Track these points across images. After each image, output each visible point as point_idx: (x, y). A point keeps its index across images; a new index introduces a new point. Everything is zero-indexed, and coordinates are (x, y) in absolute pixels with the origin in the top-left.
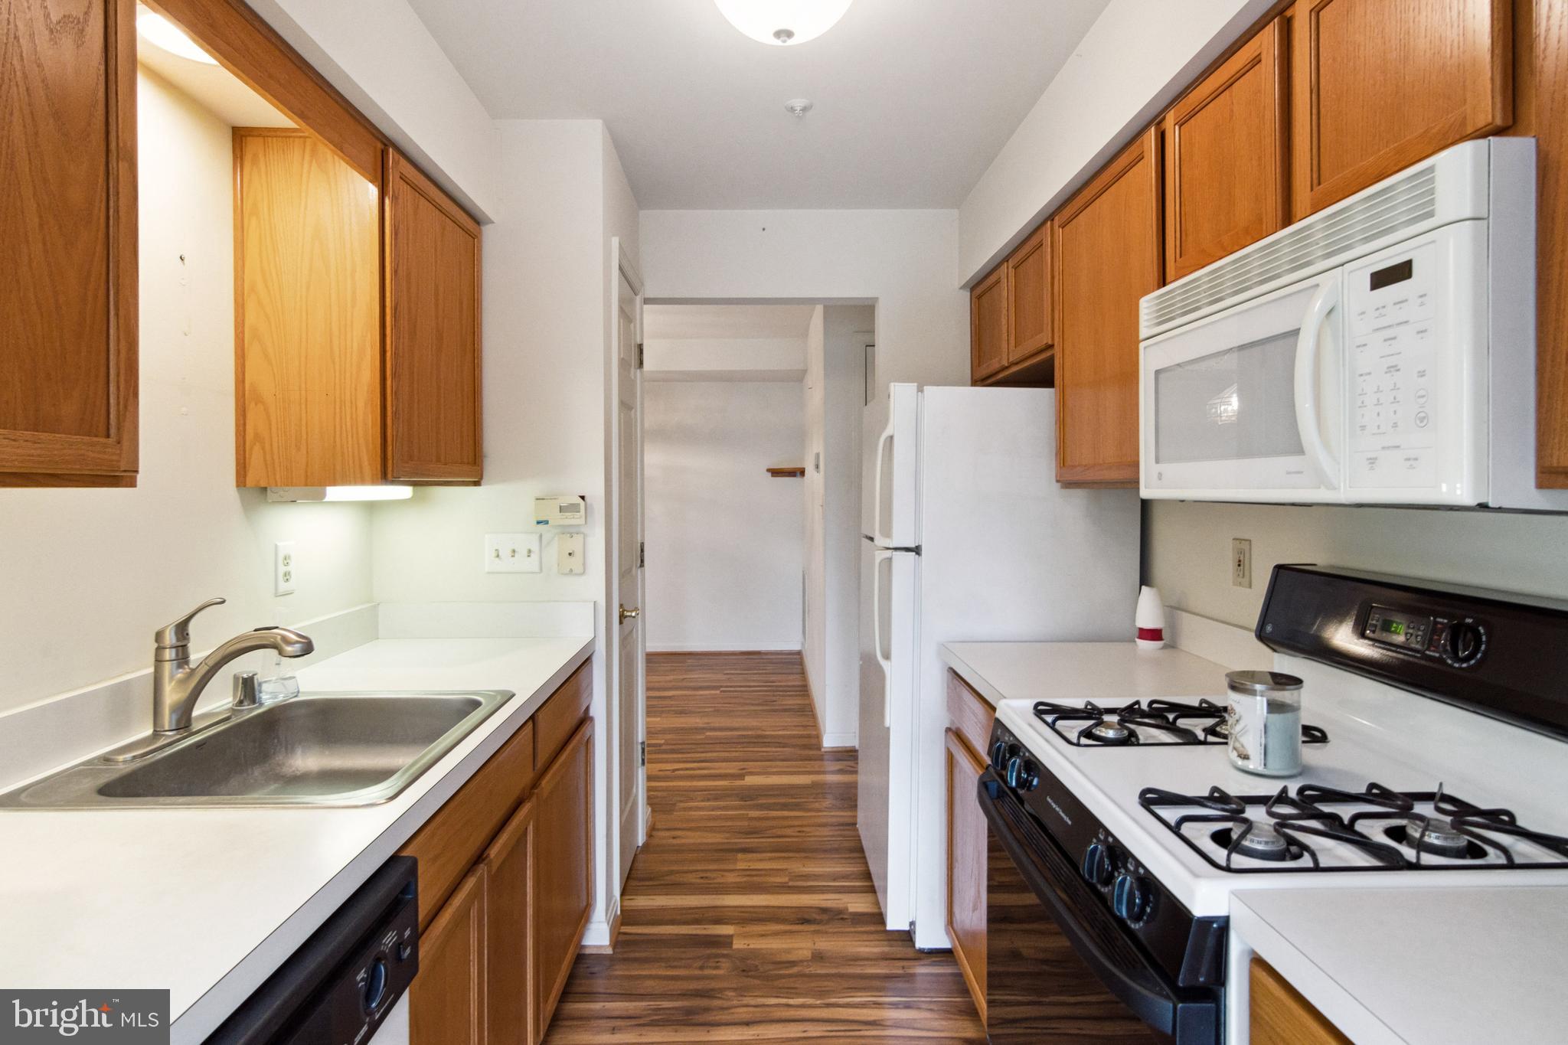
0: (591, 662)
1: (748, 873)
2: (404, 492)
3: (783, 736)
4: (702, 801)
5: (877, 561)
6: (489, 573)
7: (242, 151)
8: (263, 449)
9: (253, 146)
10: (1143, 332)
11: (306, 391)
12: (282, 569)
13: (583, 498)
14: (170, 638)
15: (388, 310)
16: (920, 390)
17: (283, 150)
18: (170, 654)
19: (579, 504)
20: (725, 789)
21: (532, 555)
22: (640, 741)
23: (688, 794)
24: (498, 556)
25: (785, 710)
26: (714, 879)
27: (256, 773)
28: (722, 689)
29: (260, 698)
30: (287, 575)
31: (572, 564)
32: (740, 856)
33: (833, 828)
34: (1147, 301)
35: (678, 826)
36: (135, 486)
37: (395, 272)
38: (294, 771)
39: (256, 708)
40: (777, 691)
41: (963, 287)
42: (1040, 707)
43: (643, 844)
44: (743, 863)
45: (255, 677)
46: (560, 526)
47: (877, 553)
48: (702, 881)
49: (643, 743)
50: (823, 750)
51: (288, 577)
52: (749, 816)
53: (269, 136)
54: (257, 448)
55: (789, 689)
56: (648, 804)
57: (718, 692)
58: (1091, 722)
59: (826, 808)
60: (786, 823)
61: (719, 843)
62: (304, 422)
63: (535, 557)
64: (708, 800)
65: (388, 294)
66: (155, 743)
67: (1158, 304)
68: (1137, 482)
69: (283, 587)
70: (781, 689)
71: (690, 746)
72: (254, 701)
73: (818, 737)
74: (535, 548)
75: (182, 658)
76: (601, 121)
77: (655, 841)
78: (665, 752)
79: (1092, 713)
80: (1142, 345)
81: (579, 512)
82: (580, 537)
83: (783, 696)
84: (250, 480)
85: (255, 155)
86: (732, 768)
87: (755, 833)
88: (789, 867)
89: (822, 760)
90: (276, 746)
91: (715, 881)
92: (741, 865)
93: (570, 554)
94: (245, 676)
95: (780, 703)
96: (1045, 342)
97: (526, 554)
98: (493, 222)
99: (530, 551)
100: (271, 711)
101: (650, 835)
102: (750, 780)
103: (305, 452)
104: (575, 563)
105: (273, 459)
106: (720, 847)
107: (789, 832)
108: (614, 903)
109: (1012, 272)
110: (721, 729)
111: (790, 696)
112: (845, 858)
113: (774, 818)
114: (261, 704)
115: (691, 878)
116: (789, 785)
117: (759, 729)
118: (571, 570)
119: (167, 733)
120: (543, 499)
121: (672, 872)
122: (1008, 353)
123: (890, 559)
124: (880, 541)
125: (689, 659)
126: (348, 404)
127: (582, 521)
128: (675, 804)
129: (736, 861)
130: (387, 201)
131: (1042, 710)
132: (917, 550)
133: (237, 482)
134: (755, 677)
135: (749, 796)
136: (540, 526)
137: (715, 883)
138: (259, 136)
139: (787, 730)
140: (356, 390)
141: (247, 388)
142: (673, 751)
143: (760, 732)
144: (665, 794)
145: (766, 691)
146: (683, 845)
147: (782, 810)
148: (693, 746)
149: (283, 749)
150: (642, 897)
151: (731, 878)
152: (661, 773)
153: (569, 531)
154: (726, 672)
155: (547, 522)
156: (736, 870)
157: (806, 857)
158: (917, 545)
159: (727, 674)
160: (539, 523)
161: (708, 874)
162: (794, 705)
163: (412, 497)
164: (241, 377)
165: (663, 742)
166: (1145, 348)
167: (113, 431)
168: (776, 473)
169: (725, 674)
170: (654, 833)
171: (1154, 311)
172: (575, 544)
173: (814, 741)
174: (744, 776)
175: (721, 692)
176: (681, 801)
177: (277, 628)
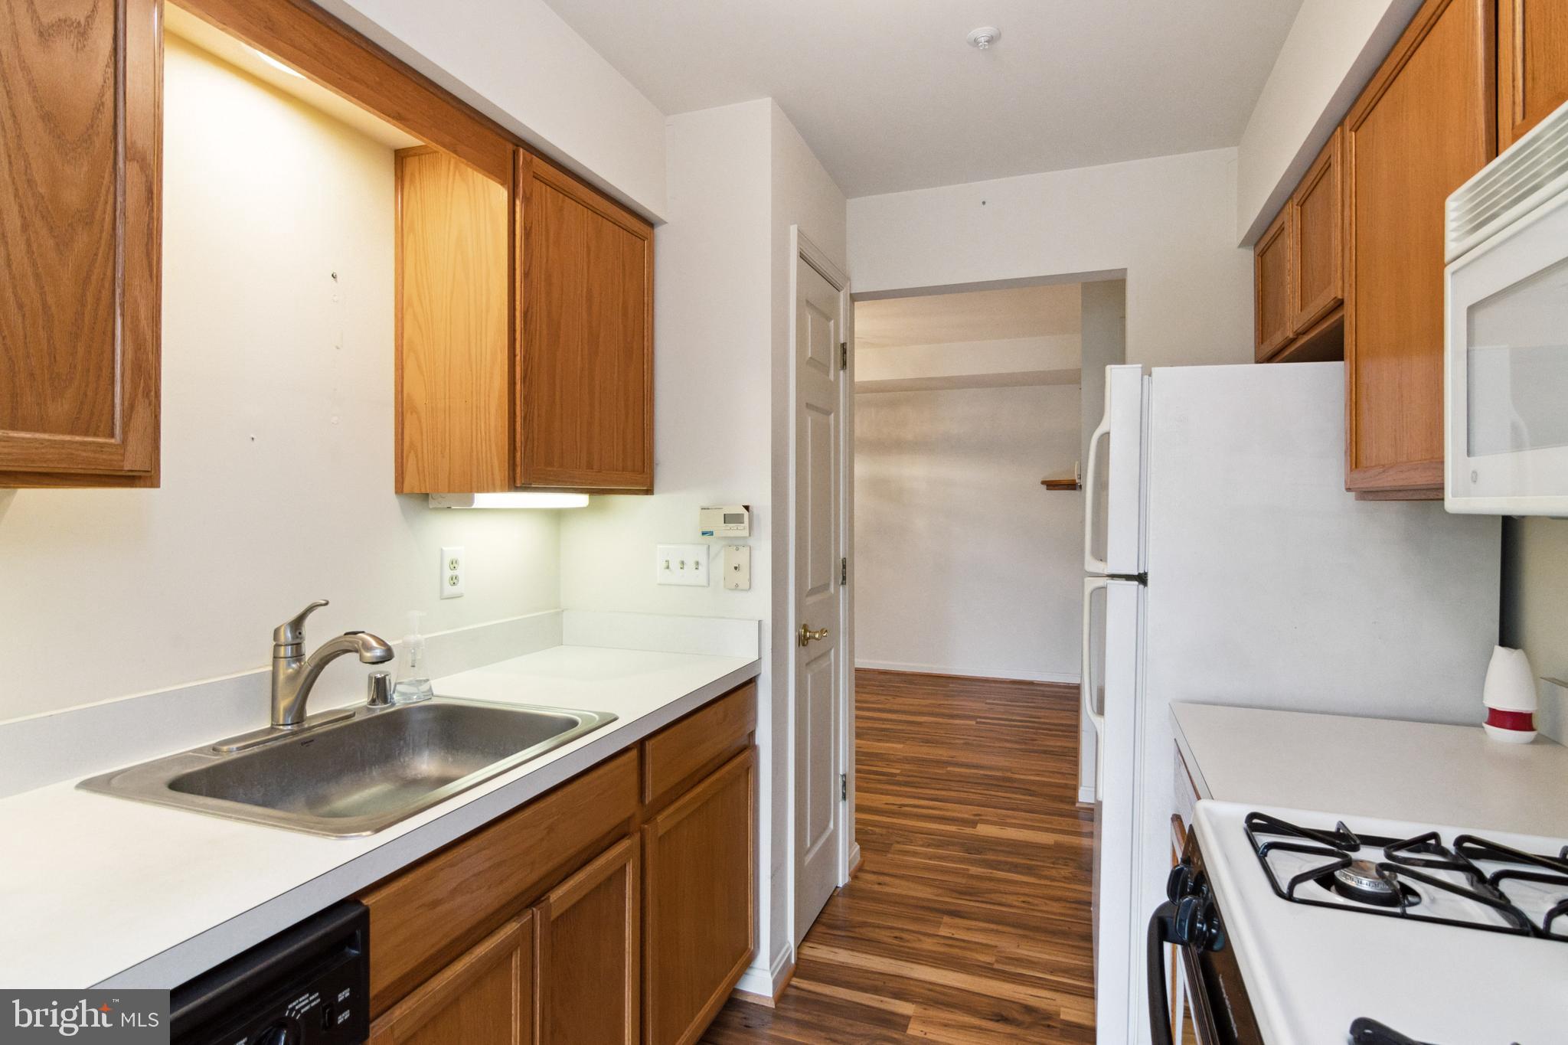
0: (756, 685)
1: (950, 942)
2: (581, 500)
3: (1033, 782)
4: (922, 846)
5: (1087, 592)
6: (660, 584)
7: (402, 172)
8: (417, 457)
9: (412, 164)
10: (1451, 248)
11: (449, 398)
12: (448, 573)
13: (747, 508)
14: (287, 635)
15: (518, 314)
16: (1147, 372)
17: (434, 166)
18: (285, 651)
19: (743, 515)
20: (952, 835)
21: (700, 567)
22: (841, 773)
23: (908, 834)
24: (668, 567)
25: (1045, 752)
26: (908, 941)
27: (374, 773)
28: (978, 720)
29: (392, 698)
30: (454, 580)
31: (738, 579)
32: (946, 919)
33: (1068, 905)
34: (1456, 200)
35: (886, 871)
36: (159, 487)
37: (526, 275)
38: (415, 775)
39: (388, 708)
40: (1040, 729)
41: (1244, 244)
42: (1255, 821)
43: (846, 886)
44: (947, 928)
45: (387, 678)
46: (725, 537)
47: (1087, 579)
48: (895, 942)
49: (844, 776)
50: (1077, 805)
51: (455, 581)
52: (970, 872)
53: (422, 154)
54: (412, 455)
55: (1056, 728)
56: (857, 840)
57: (974, 723)
58: (1333, 860)
59: (1065, 877)
60: (1012, 888)
61: (929, 900)
62: (447, 429)
63: (703, 569)
64: (929, 846)
65: (518, 297)
66: (272, 734)
67: (1472, 199)
68: (1441, 488)
69: (449, 590)
70: (1044, 726)
71: (925, 780)
72: (385, 700)
73: (1075, 789)
74: (703, 560)
75: (298, 655)
76: (770, 99)
77: (860, 884)
78: (899, 784)
79: (1342, 841)
80: (1448, 271)
81: (743, 523)
82: (746, 550)
83: (1047, 735)
84: (407, 488)
85: (413, 174)
86: (965, 812)
87: (971, 894)
88: (998, 944)
89: (1076, 817)
90: (403, 747)
91: (909, 945)
92: (944, 931)
93: (736, 568)
94: (379, 676)
95: (1040, 742)
96: (1333, 296)
97: (694, 566)
98: (666, 223)
99: (697, 563)
100: (399, 712)
101: (854, 876)
102: (984, 830)
103: (448, 459)
104: (741, 577)
105: (424, 467)
106: (925, 904)
107: (1010, 899)
108: (787, 949)
109: (1297, 210)
110: (967, 766)
111: (1052, 735)
112: (1069, 945)
113: (999, 880)
114: (393, 704)
115: (884, 936)
116: (1025, 842)
117: (1009, 770)
118: (737, 585)
119: (281, 727)
120: (708, 509)
121: (864, 924)
122: (1294, 317)
123: (1104, 588)
124: (1092, 565)
125: (952, 683)
126: (482, 410)
127: (746, 533)
128: (892, 844)
129: (938, 924)
130: (518, 203)
131: (1257, 824)
132: (1142, 579)
133: (396, 488)
134: (1018, 710)
135: (977, 848)
136: (706, 536)
137: (909, 948)
138: (415, 155)
139: (1043, 776)
140: (489, 396)
141: (405, 395)
142: (907, 784)
143: (1009, 774)
144: (884, 831)
145: (1027, 727)
146: (887, 894)
147: (1009, 871)
148: (928, 781)
149: (411, 751)
150: (824, 947)
151: (928, 945)
152: (887, 806)
153: (735, 543)
154: (988, 701)
155: (711, 534)
156: (938, 936)
157: (1025, 936)
158: (1142, 572)
159: (989, 704)
160: (704, 534)
161: (905, 935)
162: (1055, 747)
163: (589, 505)
164: (400, 389)
165: (898, 771)
166: (1454, 273)
167: (118, 431)
168: (1051, 485)
169: (986, 703)
170: (860, 874)
171: (1467, 211)
172: (741, 557)
173: (1069, 793)
174: (977, 823)
175: (977, 723)
176: (898, 843)
177: (363, 632)
